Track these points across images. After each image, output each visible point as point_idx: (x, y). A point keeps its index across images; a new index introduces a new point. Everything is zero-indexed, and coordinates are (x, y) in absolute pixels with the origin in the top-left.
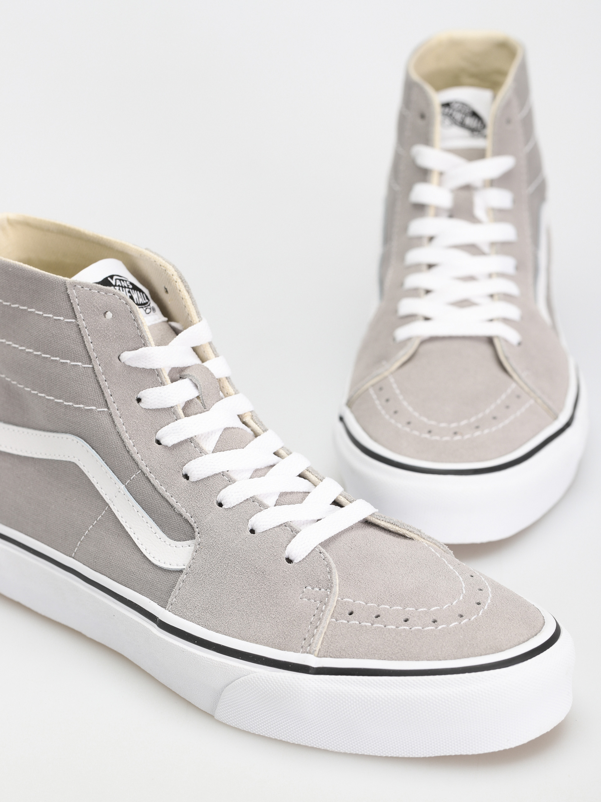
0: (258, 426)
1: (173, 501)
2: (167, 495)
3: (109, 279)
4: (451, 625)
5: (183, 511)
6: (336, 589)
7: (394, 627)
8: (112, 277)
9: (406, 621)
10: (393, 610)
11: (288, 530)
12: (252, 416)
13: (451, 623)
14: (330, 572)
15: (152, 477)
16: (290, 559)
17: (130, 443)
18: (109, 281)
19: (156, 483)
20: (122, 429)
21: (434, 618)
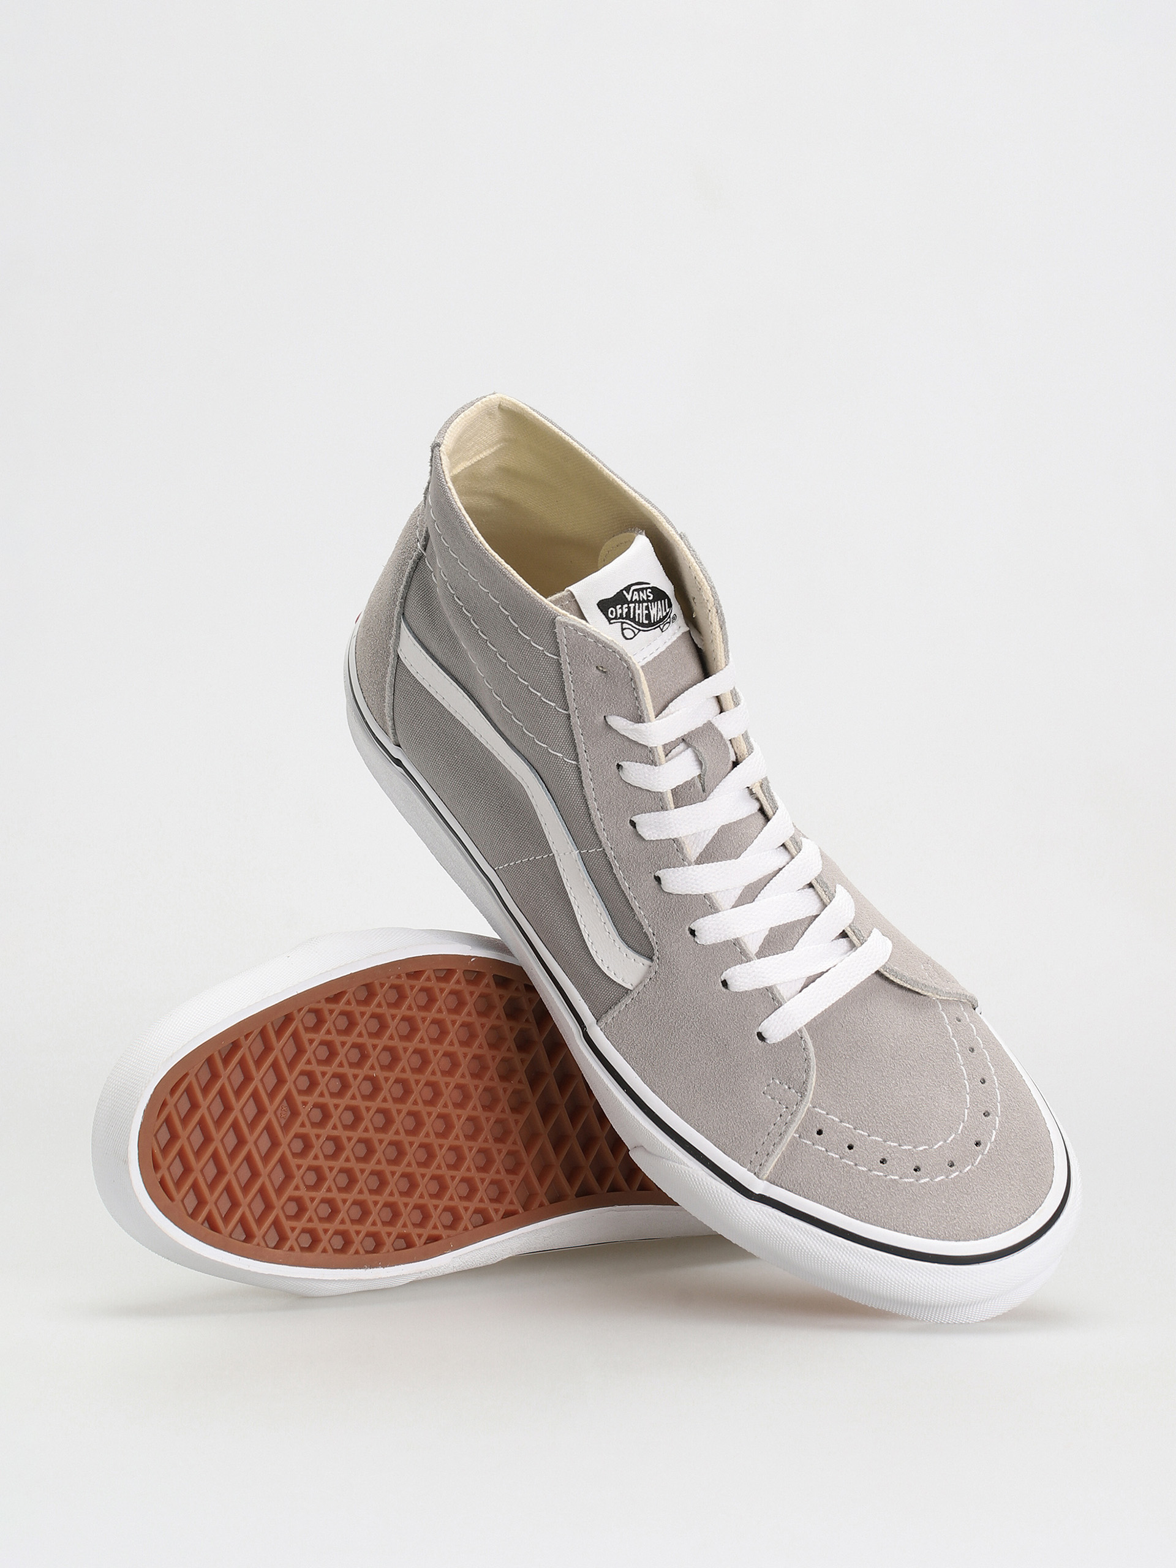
0: (767, 800)
1: (635, 904)
2: (630, 894)
3: (624, 592)
4: (936, 1180)
5: (645, 922)
6: (810, 1095)
7: (864, 1169)
8: (627, 589)
9: (883, 1161)
10: (872, 1141)
11: (768, 996)
12: (762, 784)
13: (937, 1177)
14: (807, 1072)
15: (616, 864)
16: (763, 1034)
17: (596, 815)
18: (625, 596)
19: (620, 875)
20: (590, 794)
21: (918, 1164)
